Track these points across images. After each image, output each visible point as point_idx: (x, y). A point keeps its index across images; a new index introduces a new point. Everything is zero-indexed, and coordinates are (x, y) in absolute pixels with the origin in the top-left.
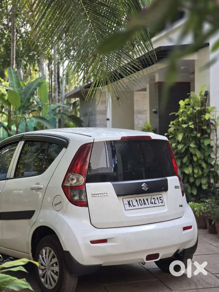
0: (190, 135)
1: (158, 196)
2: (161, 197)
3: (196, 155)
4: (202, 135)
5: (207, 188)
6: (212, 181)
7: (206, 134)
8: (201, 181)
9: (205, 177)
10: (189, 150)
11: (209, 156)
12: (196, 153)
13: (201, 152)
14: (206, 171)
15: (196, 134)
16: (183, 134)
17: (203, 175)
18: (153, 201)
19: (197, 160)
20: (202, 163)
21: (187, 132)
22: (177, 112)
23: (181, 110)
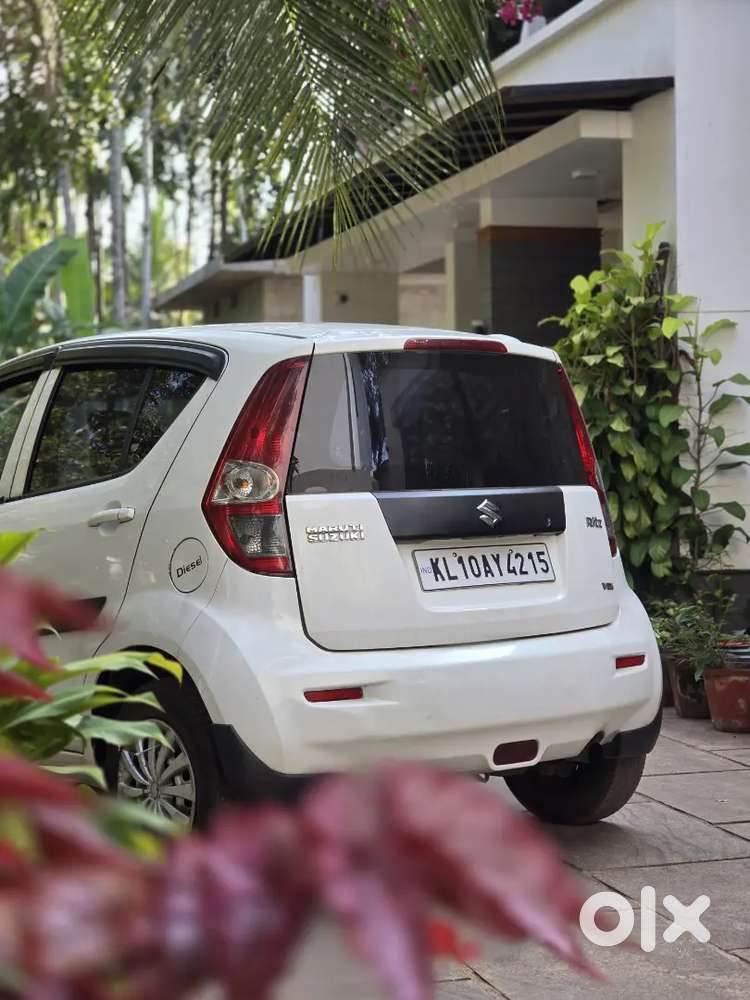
0: (610, 393)
1: (534, 550)
2: (543, 553)
3: (630, 459)
4: (650, 392)
5: (667, 572)
6: (684, 550)
7: (664, 389)
8: (648, 550)
9: (662, 536)
10: (607, 443)
11: (676, 462)
12: (632, 453)
13: (649, 451)
14: (665, 514)
15: (632, 387)
16: (586, 389)
17: (653, 528)
18: (515, 563)
19: (636, 479)
20: (651, 489)
21: (598, 381)
22: (563, 315)
23: (579, 308)
